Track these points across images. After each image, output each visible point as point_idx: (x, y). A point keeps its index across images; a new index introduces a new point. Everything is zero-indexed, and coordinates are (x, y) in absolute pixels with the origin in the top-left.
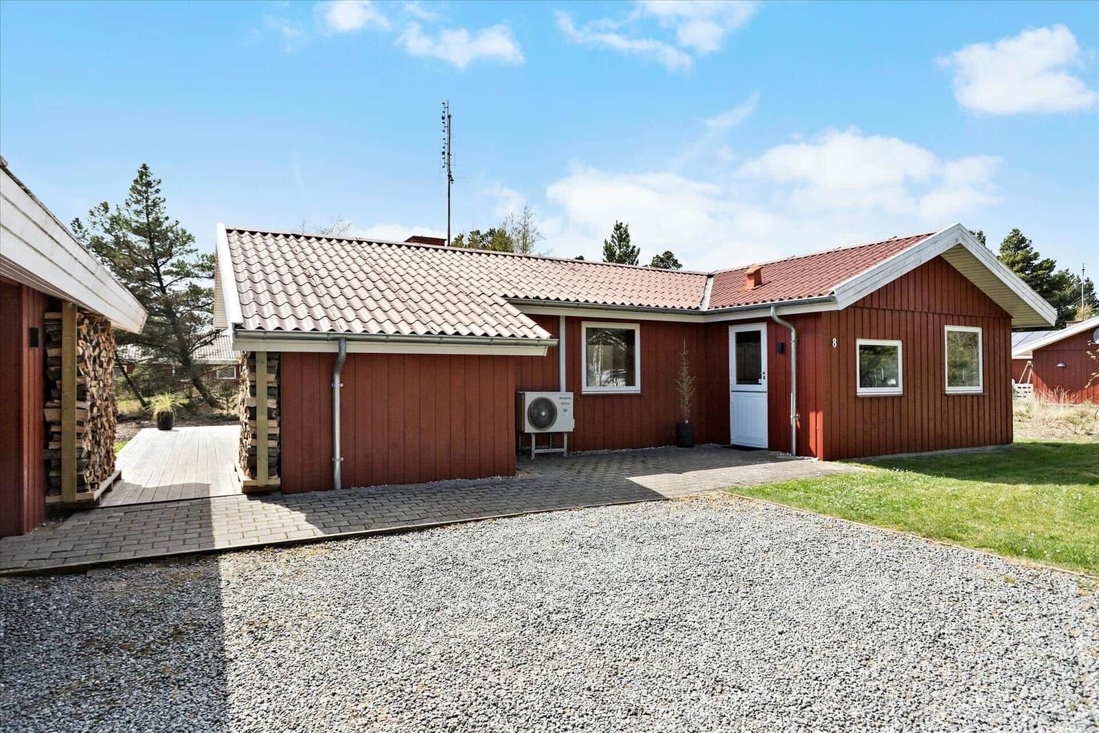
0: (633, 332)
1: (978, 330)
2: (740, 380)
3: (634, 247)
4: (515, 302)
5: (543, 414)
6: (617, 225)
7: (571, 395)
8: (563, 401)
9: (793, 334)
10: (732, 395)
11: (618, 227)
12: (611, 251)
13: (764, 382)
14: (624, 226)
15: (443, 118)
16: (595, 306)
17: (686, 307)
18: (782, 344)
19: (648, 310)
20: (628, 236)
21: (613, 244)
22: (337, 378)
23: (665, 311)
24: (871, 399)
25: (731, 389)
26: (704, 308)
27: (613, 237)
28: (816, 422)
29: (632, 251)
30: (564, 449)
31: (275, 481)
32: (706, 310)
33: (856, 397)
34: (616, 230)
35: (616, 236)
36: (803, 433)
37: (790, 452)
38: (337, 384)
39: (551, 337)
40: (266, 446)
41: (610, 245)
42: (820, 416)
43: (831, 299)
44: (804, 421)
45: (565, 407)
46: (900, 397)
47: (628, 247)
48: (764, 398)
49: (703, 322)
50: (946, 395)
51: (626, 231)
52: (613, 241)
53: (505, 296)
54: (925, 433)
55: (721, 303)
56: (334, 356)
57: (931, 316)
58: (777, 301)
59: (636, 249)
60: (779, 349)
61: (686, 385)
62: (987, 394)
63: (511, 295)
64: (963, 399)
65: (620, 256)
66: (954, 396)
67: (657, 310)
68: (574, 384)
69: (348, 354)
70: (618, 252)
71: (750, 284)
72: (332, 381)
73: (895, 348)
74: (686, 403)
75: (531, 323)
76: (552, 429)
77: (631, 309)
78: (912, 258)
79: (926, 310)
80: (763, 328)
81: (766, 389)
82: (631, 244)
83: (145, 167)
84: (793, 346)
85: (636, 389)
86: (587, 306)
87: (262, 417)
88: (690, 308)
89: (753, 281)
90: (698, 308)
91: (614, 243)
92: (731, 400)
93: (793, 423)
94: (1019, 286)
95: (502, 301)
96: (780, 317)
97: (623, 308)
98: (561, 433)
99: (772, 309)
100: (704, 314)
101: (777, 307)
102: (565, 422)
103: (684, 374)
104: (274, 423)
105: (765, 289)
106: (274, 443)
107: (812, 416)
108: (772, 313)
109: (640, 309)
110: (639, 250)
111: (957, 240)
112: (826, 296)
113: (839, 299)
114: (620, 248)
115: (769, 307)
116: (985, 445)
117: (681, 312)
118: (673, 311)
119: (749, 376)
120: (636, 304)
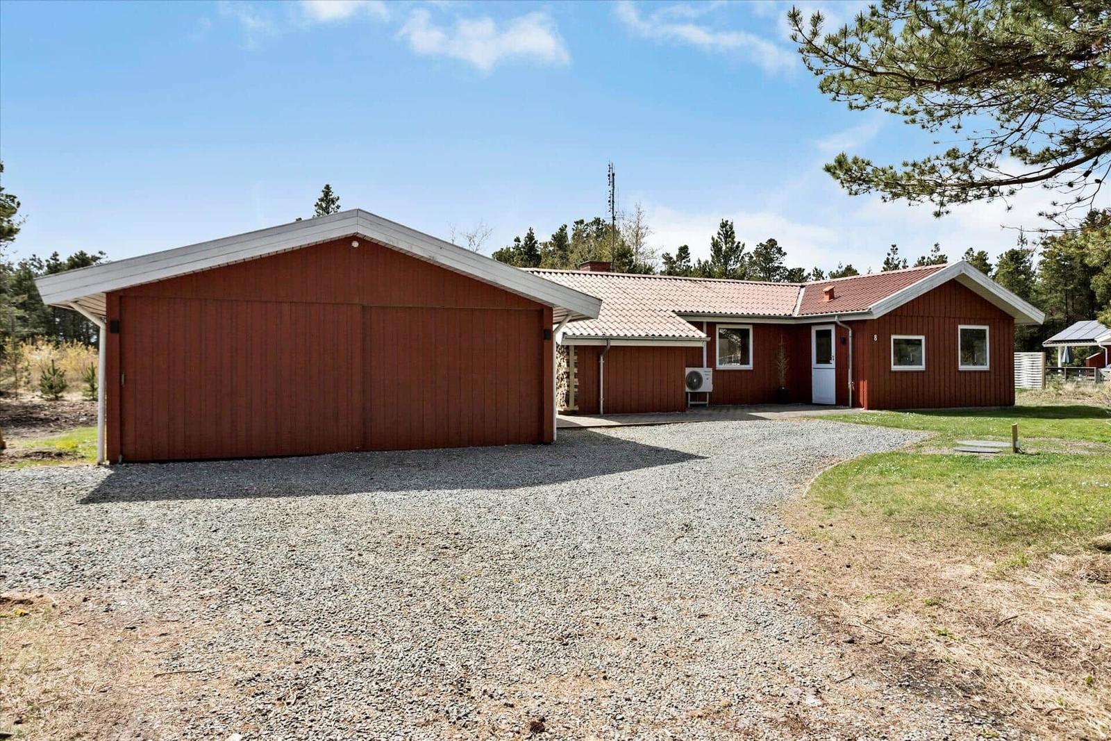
0: (748, 330)
1: (986, 328)
2: (819, 362)
3: (739, 243)
4: (680, 314)
5: (695, 380)
6: (723, 223)
7: (711, 369)
8: (706, 373)
9: (850, 332)
10: (813, 371)
11: (724, 225)
12: (717, 246)
13: (833, 362)
14: (729, 223)
15: (609, 175)
16: (726, 316)
17: (783, 314)
18: (844, 338)
19: (759, 317)
20: (733, 233)
21: (719, 240)
22: (602, 358)
23: (770, 317)
24: (902, 373)
25: (813, 367)
26: (795, 315)
27: (719, 234)
28: (864, 386)
29: (738, 247)
30: (707, 402)
31: (577, 408)
32: (796, 316)
33: (890, 371)
34: (722, 227)
35: (722, 233)
36: (856, 393)
37: (848, 405)
38: (602, 361)
39: (707, 337)
40: (574, 390)
41: (717, 240)
42: (866, 382)
43: (869, 313)
44: (857, 386)
45: (708, 376)
46: (923, 372)
47: (733, 243)
48: (834, 372)
49: (794, 323)
50: (959, 371)
51: (731, 228)
52: (719, 238)
53: (673, 311)
54: (942, 393)
55: (806, 312)
56: (604, 347)
57: (947, 320)
58: (839, 313)
59: (741, 245)
60: (842, 341)
61: (783, 364)
62: (993, 371)
63: (677, 311)
64: (973, 374)
65: (726, 252)
66: (965, 372)
67: (764, 317)
68: (711, 363)
69: (611, 346)
70: (724, 248)
71: (827, 298)
72: (599, 359)
73: (920, 341)
74: (783, 376)
75: (693, 328)
76: (699, 390)
77: (748, 316)
78: (926, 285)
79: (942, 315)
80: (833, 328)
81: (834, 367)
82: (736, 240)
83: (327, 187)
84: (850, 339)
85: (750, 366)
86: (721, 315)
87: (572, 377)
88: (785, 315)
89: (828, 296)
90: (791, 315)
91: (721, 239)
92: (813, 374)
93: (850, 386)
94: (1011, 298)
95: (674, 315)
96: (841, 322)
97: (743, 316)
98: (705, 393)
99: (836, 317)
100: (795, 318)
101: (839, 316)
102: (707, 386)
103: (781, 358)
104: (576, 380)
105: (835, 302)
106: (576, 390)
107: (861, 383)
108: (836, 319)
109: (753, 316)
110: (743, 245)
111: (961, 271)
112: (866, 311)
113: (874, 312)
114: (726, 244)
115: (834, 316)
116: (991, 405)
117: (780, 317)
118: (775, 317)
119: (824, 358)
120: (751, 313)
